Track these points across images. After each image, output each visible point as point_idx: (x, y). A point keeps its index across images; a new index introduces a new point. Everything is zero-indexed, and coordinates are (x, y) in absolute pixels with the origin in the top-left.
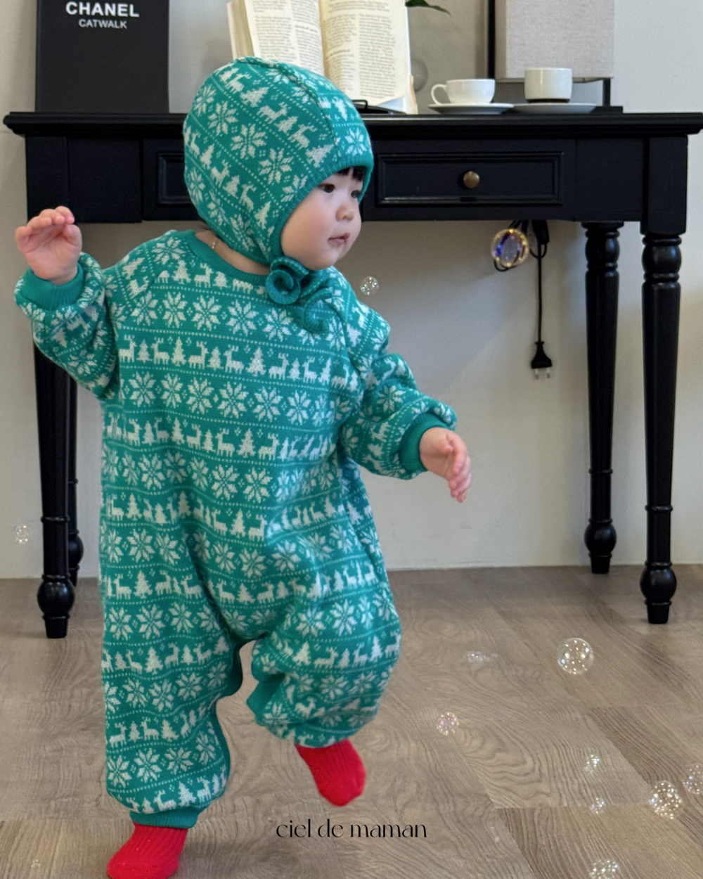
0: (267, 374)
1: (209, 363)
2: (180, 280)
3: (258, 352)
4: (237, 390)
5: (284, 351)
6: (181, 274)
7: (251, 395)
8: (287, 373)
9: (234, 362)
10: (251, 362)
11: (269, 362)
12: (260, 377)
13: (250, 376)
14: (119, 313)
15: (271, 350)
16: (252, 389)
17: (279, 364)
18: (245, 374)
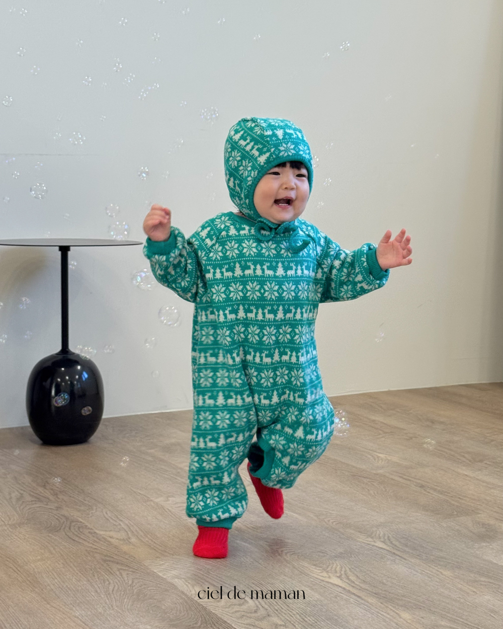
0: (286, 275)
1: (256, 273)
2: (233, 234)
3: (280, 265)
4: (273, 285)
5: (292, 261)
6: (233, 232)
7: (280, 287)
8: (296, 273)
9: (269, 271)
10: (277, 270)
11: (286, 269)
12: (283, 277)
13: (277, 277)
14: (203, 255)
15: (286, 262)
16: (280, 284)
17: (291, 269)
18: (275, 277)
